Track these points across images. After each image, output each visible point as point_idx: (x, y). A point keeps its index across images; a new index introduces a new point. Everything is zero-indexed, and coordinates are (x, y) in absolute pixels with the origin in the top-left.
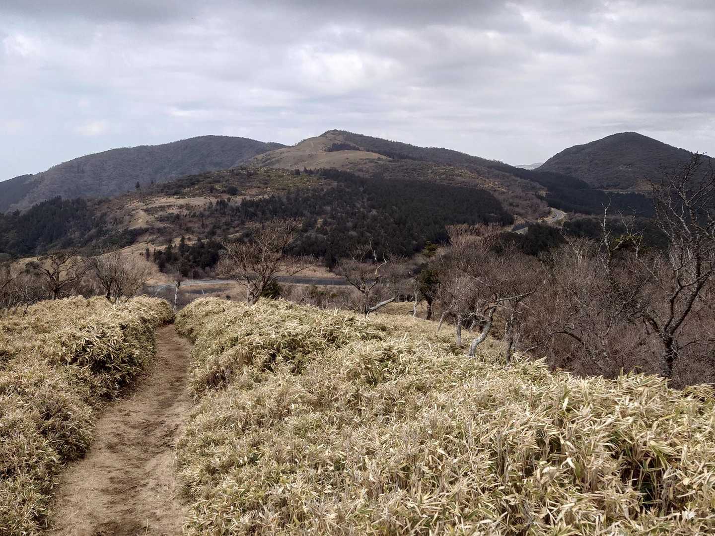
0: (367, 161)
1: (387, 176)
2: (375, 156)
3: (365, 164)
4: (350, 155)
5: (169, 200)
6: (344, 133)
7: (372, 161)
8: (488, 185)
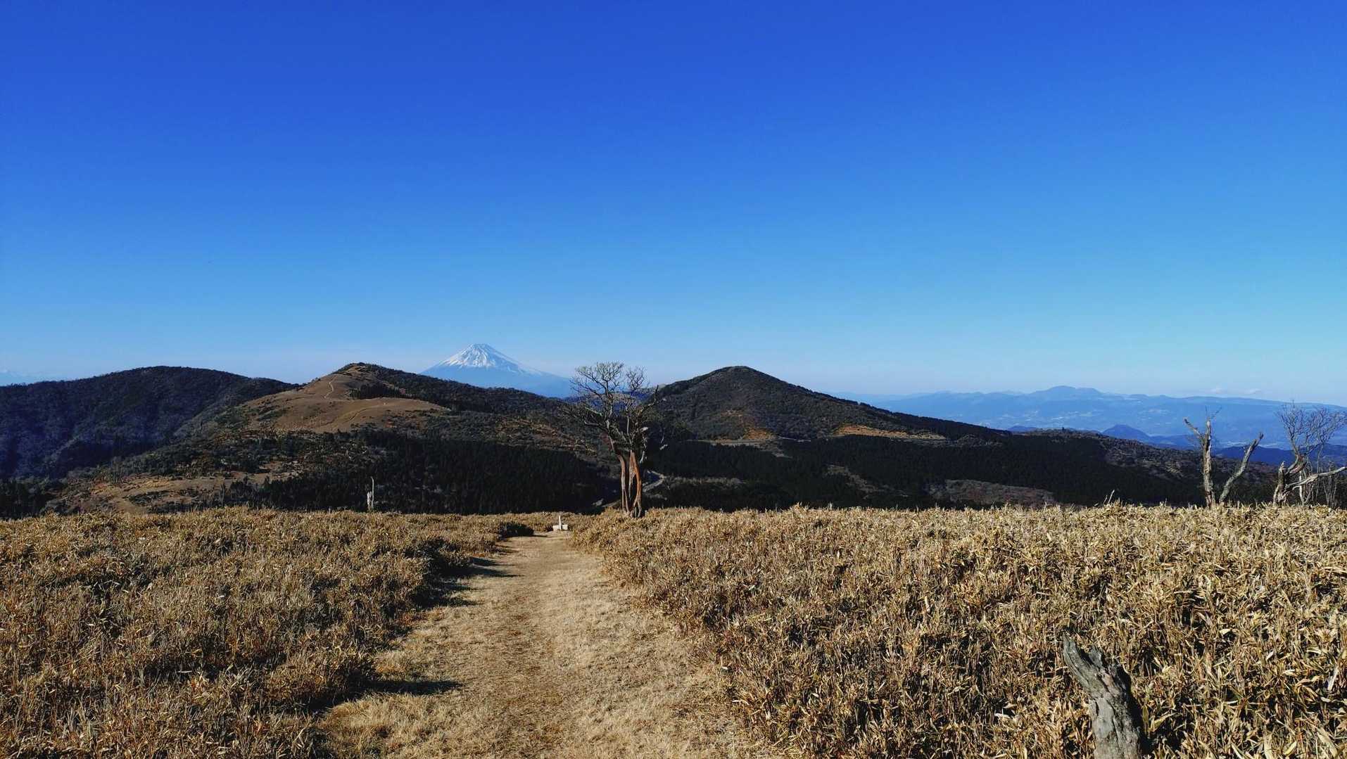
0: (416, 414)
1: (445, 434)
2: (426, 406)
3: (414, 417)
4: (393, 404)
5: (159, 483)
6: (374, 368)
7: (423, 413)
8: (576, 443)
